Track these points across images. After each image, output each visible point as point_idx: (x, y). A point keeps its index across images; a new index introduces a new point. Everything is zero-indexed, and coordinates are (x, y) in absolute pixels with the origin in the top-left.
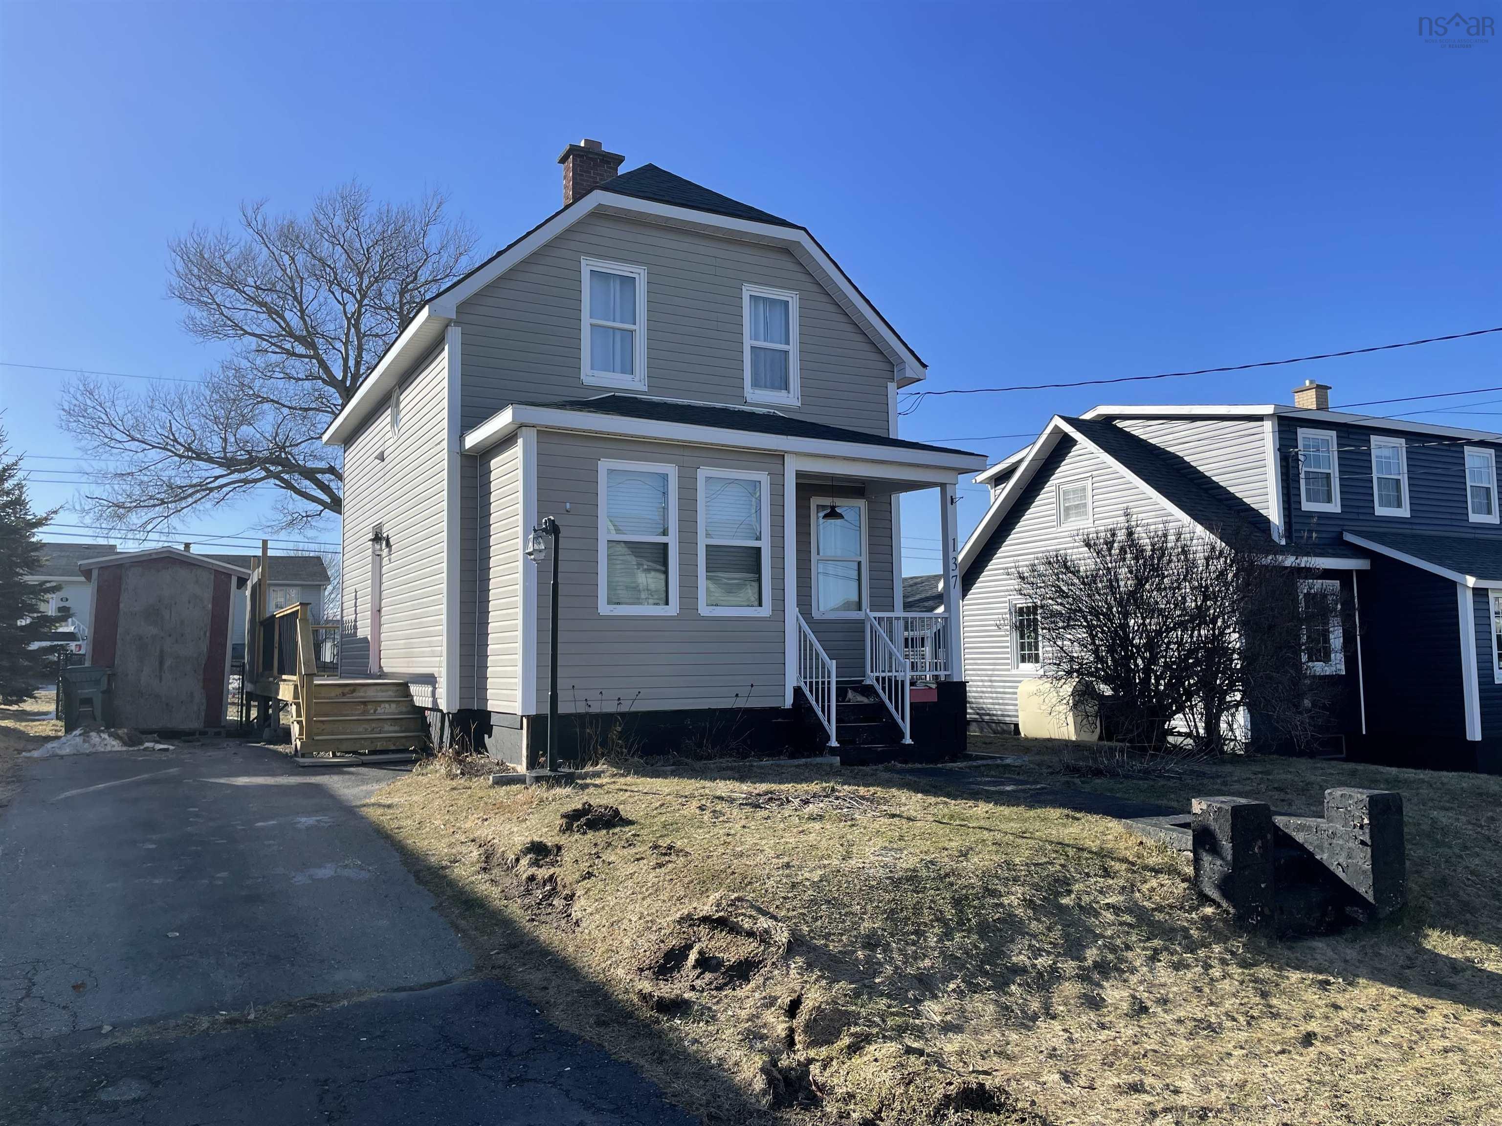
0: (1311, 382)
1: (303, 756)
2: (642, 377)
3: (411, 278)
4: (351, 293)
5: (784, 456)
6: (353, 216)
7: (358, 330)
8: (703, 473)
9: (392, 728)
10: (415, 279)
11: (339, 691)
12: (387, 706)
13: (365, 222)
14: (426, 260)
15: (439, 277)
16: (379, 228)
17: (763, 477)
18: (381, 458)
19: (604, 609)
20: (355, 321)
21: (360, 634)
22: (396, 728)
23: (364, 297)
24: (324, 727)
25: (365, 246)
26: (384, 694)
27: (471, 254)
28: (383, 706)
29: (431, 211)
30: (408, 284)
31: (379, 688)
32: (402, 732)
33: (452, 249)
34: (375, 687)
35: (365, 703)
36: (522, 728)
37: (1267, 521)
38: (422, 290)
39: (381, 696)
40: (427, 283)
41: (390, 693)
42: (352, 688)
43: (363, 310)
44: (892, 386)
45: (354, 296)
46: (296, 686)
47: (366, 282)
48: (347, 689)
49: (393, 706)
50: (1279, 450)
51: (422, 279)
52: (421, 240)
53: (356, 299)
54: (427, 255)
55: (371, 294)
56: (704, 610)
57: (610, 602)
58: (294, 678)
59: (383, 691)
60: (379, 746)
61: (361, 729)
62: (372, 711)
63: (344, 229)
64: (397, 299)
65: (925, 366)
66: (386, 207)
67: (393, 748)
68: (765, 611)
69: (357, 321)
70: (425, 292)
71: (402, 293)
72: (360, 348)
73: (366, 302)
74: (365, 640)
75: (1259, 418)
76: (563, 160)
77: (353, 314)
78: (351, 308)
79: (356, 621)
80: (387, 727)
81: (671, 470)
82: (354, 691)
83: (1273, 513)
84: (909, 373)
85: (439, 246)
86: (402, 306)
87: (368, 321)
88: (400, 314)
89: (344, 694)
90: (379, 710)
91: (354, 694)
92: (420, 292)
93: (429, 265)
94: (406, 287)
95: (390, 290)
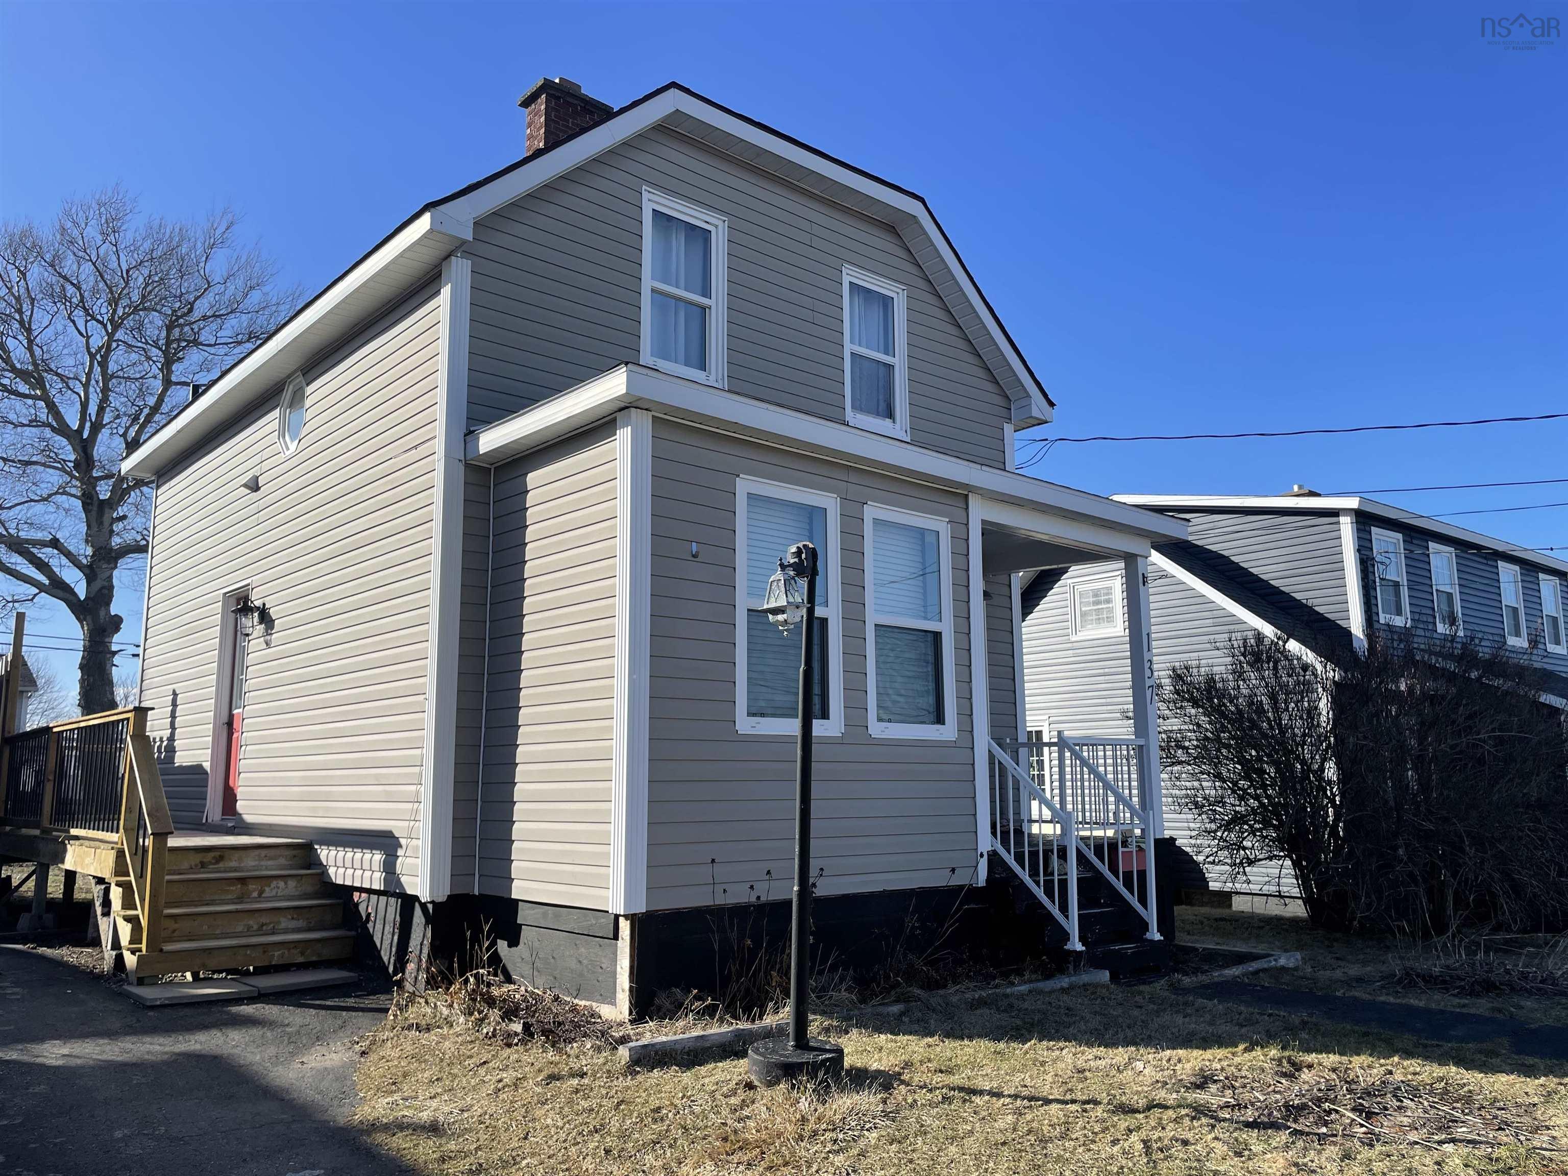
0: (1300, 487)
1: (141, 982)
2: (720, 376)
3: (185, 310)
4: (101, 323)
5: (967, 496)
6: (111, 229)
7: (104, 373)
8: (872, 512)
9: (293, 924)
10: (190, 310)
11: (196, 859)
12: (281, 884)
13: (127, 237)
14: (206, 290)
15: (221, 312)
16: (147, 245)
17: (939, 524)
18: (254, 486)
19: (745, 725)
20: (103, 357)
21: (182, 759)
22: (301, 923)
23: (116, 327)
24: (176, 926)
25: (124, 268)
26: (270, 863)
27: (266, 289)
28: (274, 884)
29: (218, 232)
30: (178, 318)
31: (263, 852)
32: (309, 930)
33: (240, 282)
34: (257, 852)
35: (243, 880)
36: (616, 937)
37: (1348, 634)
38: (195, 327)
39: (270, 867)
40: (205, 318)
41: (282, 861)
42: (217, 854)
43: (114, 345)
44: (1008, 428)
45: (105, 326)
46: (120, 854)
47: (120, 312)
48: (210, 856)
49: (292, 883)
50: (1359, 551)
51: (197, 314)
52: (202, 265)
53: (106, 331)
54: (209, 283)
55: (129, 323)
56: (877, 729)
57: (750, 714)
58: (114, 837)
59: (271, 859)
60: (277, 957)
61: (240, 928)
62: (255, 894)
63: (99, 243)
64: (164, 334)
65: (1052, 404)
66: (157, 222)
67: (301, 959)
68: (948, 732)
69: (105, 358)
70: (200, 329)
71: (169, 328)
72: (105, 390)
73: (119, 335)
74: (197, 770)
75: (1334, 513)
76: (527, 103)
77: (100, 348)
78: (98, 340)
79: (171, 739)
80: (285, 923)
81: (829, 502)
82: (221, 859)
83: (1356, 625)
84: (1035, 413)
85: (225, 275)
86: (168, 343)
87: (118, 359)
88: (166, 353)
89: (203, 865)
90: (268, 892)
91: (221, 865)
92: (192, 329)
93: (210, 297)
94: (177, 320)
95: (154, 324)
